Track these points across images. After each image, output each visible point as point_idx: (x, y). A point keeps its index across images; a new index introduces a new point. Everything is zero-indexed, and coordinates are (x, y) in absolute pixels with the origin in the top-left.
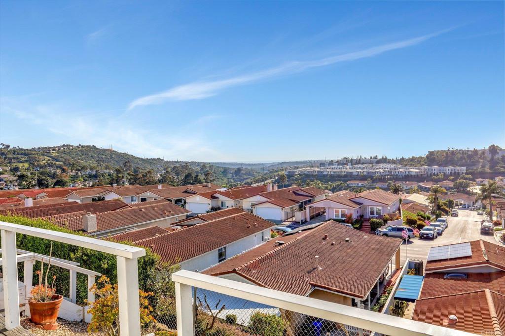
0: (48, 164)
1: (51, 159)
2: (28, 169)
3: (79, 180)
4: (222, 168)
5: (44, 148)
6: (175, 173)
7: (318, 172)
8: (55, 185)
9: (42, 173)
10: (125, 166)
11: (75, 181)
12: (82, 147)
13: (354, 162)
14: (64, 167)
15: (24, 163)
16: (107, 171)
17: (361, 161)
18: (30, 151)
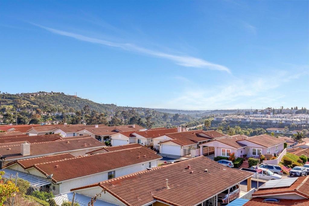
0: (27, 107)
1: (29, 102)
2: (12, 110)
3: (49, 120)
4: (163, 113)
5: (26, 94)
6: (124, 117)
7: (242, 119)
8: (30, 123)
9: (21, 114)
10: (84, 110)
11: (46, 121)
12: (54, 93)
13: (276, 112)
14: (39, 109)
15: (10, 105)
16: (70, 113)
17: (283, 112)
18: (15, 96)
